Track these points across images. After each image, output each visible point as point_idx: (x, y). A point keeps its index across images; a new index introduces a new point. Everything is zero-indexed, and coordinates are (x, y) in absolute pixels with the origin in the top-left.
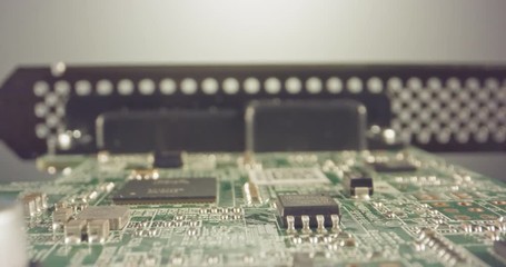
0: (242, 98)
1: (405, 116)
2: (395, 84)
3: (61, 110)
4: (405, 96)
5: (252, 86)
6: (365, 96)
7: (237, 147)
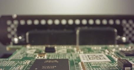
0: (74, 26)
1: (127, 32)
2: (124, 22)
3: (15, 30)
4: (128, 25)
5: (78, 22)
6: (115, 26)
7: (73, 43)
